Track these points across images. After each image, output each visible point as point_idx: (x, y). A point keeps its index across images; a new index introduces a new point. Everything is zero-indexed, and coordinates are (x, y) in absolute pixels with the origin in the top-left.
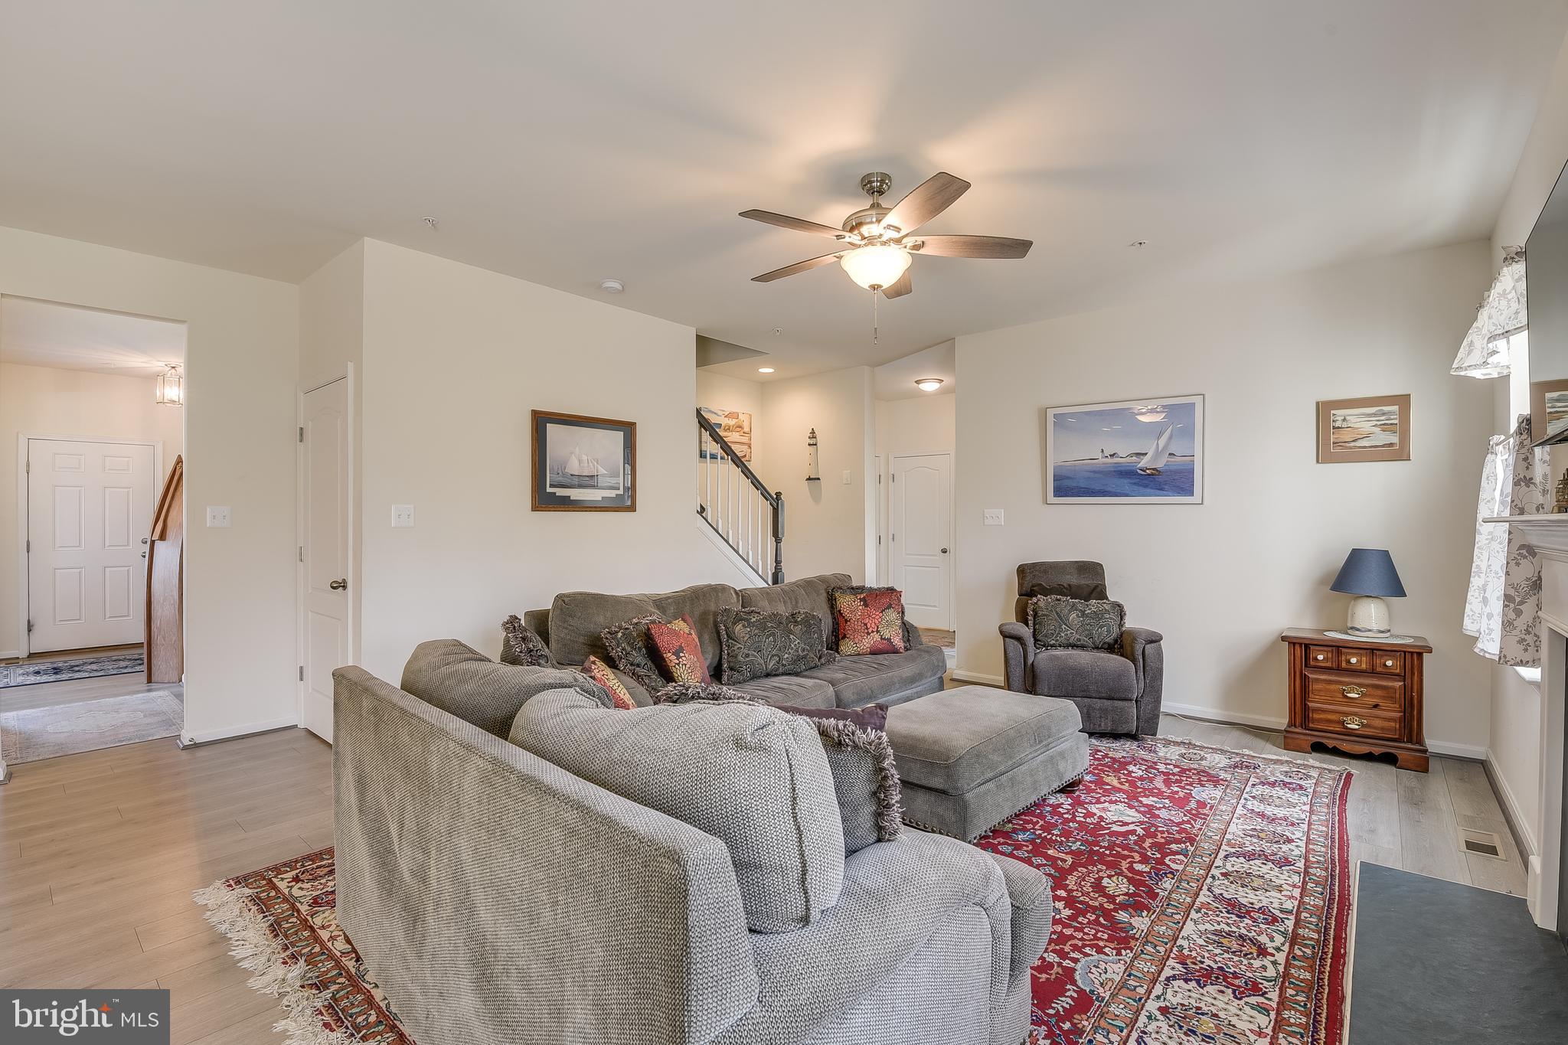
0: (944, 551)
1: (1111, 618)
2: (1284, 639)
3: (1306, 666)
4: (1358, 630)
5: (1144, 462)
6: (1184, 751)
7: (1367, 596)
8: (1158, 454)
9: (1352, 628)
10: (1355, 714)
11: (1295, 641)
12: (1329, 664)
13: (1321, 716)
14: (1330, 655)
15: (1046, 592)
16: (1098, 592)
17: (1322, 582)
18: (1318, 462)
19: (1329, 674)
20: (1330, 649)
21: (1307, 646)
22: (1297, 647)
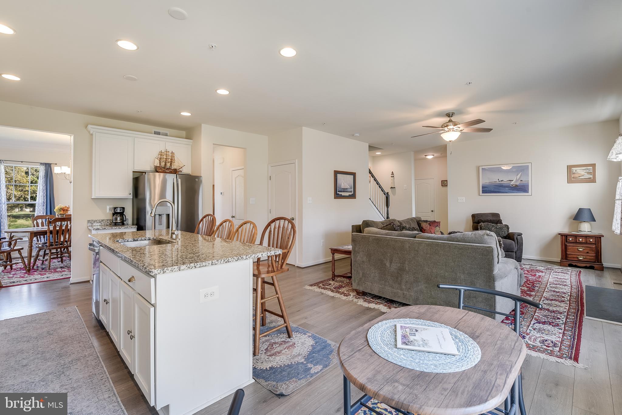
0: (432, 211)
1: (505, 229)
2: (559, 234)
3: (566, 242)
4: (582, 231)
5: (512, 183)
6: (530, 266)
7: (584, 222)
8: (517, 180)
9: (580, 231)
10: (581, 255)
11: (562, 235)
12: (573, 241)
13: (571, 256)
14: (573, 238)
15: (484, 222)
16: (500, 222)
17: (570, 218)
18: (568, 183)
19: (573, 244)
20: (573, 237)
21: (566, 236)
22: (563, 236)
